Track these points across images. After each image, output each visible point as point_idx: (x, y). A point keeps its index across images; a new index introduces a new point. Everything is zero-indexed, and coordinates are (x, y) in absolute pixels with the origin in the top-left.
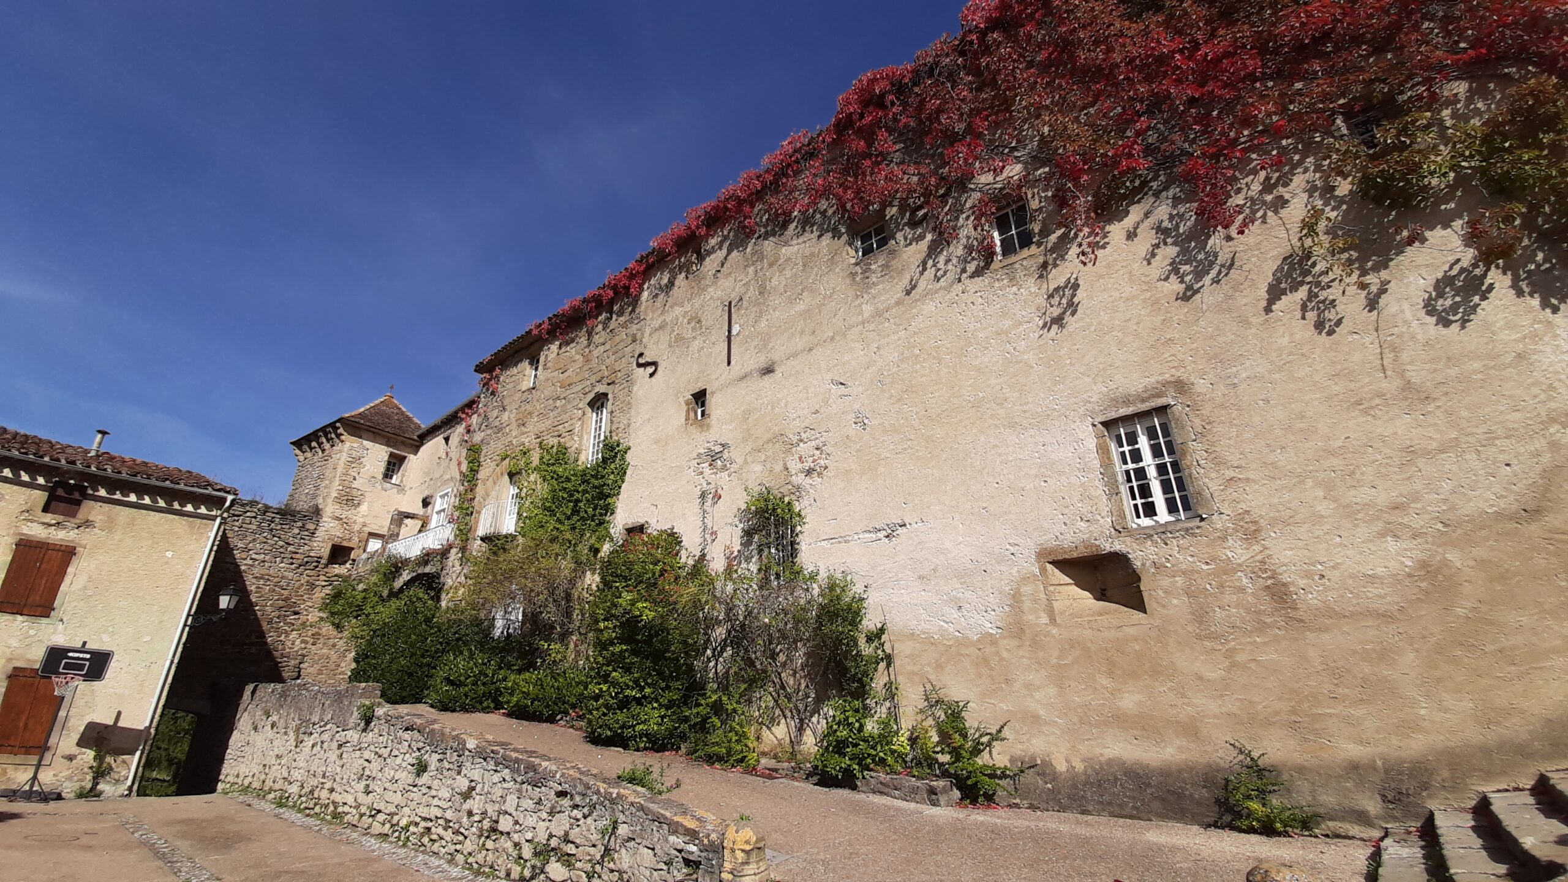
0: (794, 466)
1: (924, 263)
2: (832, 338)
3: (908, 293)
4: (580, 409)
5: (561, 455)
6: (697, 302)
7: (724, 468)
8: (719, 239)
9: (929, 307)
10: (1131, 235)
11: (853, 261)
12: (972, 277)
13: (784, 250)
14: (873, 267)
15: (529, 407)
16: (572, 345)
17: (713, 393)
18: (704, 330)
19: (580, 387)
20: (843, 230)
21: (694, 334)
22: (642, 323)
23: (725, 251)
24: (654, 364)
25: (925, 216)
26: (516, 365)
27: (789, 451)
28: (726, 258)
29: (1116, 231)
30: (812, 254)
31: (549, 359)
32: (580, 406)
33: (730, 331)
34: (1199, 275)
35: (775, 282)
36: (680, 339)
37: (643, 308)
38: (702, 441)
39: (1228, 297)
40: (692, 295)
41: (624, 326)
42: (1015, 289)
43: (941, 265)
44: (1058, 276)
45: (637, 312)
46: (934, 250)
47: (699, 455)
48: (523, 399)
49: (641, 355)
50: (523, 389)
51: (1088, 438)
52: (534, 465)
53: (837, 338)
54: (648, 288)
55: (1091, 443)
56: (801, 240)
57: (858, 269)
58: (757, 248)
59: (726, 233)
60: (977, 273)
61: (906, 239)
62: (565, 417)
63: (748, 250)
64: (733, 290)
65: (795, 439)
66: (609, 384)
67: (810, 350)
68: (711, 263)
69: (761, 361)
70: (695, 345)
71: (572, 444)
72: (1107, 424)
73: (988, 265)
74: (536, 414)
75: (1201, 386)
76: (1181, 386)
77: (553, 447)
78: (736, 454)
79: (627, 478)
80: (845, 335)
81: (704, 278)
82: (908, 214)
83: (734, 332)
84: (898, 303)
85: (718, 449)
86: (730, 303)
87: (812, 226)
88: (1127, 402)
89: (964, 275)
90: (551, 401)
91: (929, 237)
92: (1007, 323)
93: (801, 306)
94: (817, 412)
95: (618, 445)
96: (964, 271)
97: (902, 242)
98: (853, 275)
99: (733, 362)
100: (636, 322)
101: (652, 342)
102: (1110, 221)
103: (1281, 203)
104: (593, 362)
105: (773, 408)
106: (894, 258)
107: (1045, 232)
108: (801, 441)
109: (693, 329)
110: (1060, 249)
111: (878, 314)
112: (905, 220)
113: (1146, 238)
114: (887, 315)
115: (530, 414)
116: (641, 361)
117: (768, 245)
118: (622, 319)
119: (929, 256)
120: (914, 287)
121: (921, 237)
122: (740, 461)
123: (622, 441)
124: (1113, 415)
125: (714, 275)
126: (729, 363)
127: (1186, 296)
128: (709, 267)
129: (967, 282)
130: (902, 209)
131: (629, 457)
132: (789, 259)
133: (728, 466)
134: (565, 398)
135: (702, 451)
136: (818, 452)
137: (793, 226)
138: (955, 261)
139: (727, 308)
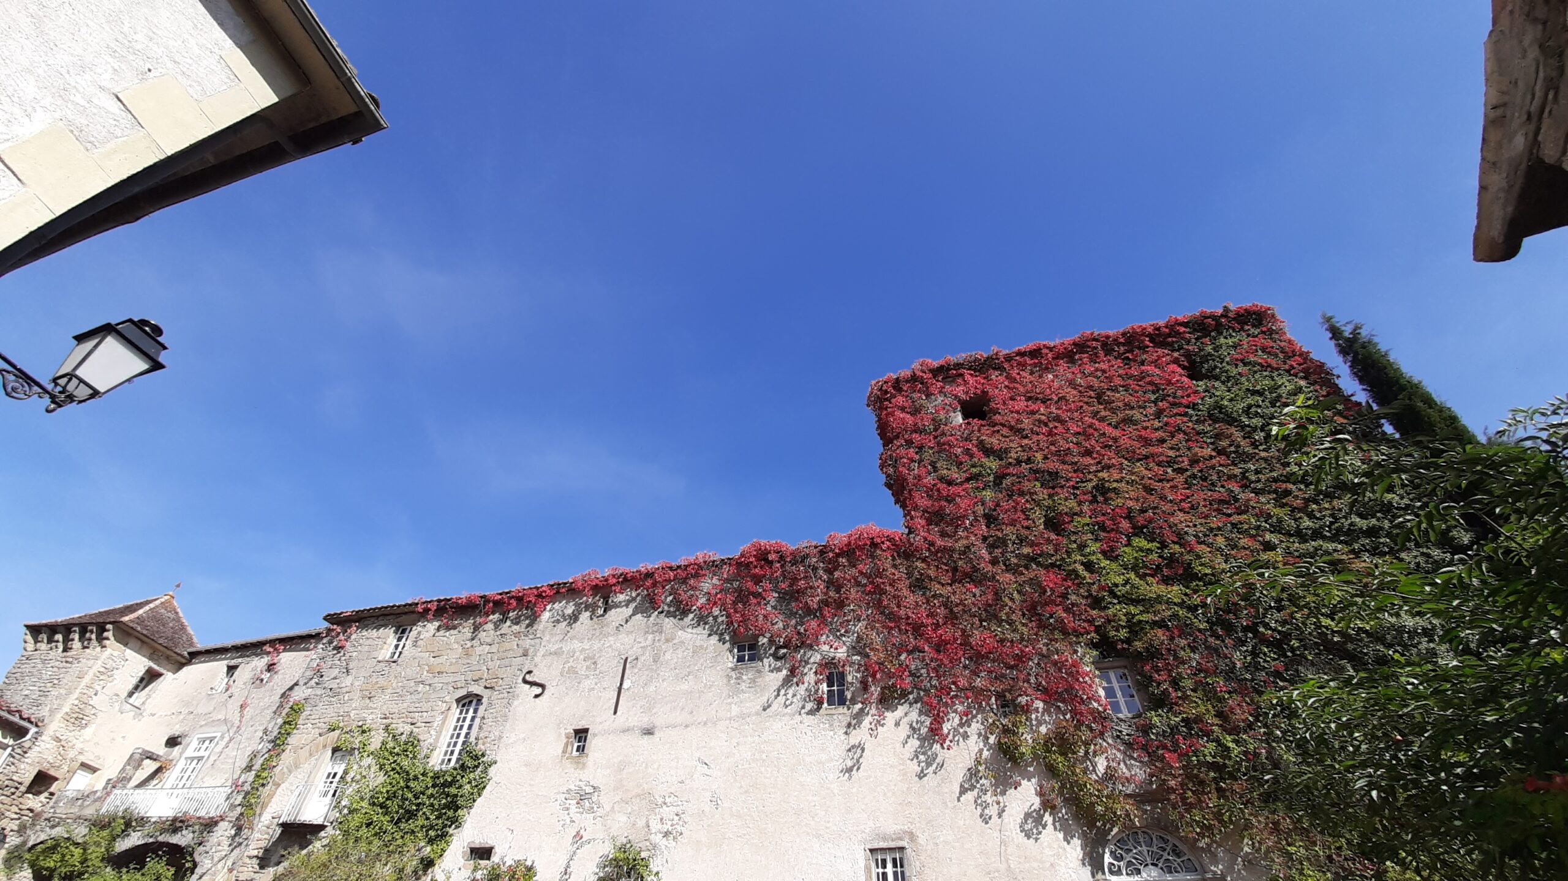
0: (655, 826)
1: (779, 691)
2: (705, 723)
3: (764, 710)
4: (445, 702)
5: (411, 745)
6: (597, 645)
7: (591, 810)
8: (627, 598)
9: (778, 725)
10: (897, 724)
11: (730, 665)
12: (808, 714)
13: (680, 633)
14: (744, 677)
15: (382, 681)
16: (452, 632)
17: (595, 735)
18: (597, 672)
19: (451, 679)
20: (727, 638)
21: (588, 673)
22: (537, 641)
23: (630, 610)
24: (543, 686)
25: (785, 655)
26: (378, 628)
27: (653, 810)
28: (630, 617)
29: (891, 717)
30: (701, 647)
31: (422, 637)
32: (447, 699)
33: (621, 684)
34: (929, 764)
35: (668, 656)
36: (572, 671)
37: (541, 627)
38: (574, 777)
39: (939, 785)
40: (593, 635)
41: (517, 635)
42: (832, 733)
43: (789, 696)
44: (857, 736)
45: (534, 628)
46: (787, 682)
47: (569, 791)
48: (377, 668)
49: (530, 672)
50: (380, 659)
51: (861, 858)
52: (371, 748)
53: (710, 725)
54: (550, 610)
55: (862, 863)
56: (694, 631)
57: (733, 674)
58: (658, 621)
59: (634, 595)
60: (811, 712)
61: (770, 666)
62: (425, 706)
63: (651, 619)
64: (633, 647)
65: (660, 801)
66: (486, 688)
67: (687, 726)
68: (616, 615)
69: (645, 721)
70: (587, 683)
71: (427, 738)
72: (871, 851)
73: (819, 709)
74: (390, 691)
75: (922, 839)
76: (912, 836)
77: (402, 734)
78: (606, 799)
79: (485, 792)
80: (715, 724)
81: (607, 625)
82: (773, 648)
83: (625, 685)
84: (757, 714)
85: (589, 790)
86: (627, 659)
87: (706, 623)
88: (884, 839)
89: (803, 711)
90: (413, 684)
91: (785, 672)
92: (824, 757)
93: (685, 686)
94: (682, 782)
95: (483, 755)
96: (803, 707)
97: (767, 667)
98: (729, 677)
99: (618, 713)
100: (531, 637)
101: (543, 664)
102: (887, 709)
103: (965, 736)
104: (473, 658)
105: (646, 767)
106: (760, 677)
107: (853, 701)
108: (665, 804)
109: (587, 667)
110: (859, 716)
111: (742, 716)
112: (771, 651)
113: (904, 730)
114: (748, 720)
115: (383, 689)
116: (528, 678)
117: (669, 623)
118: (516, 628)
119: (783, 686)
120: (769, 706)
121: (779, 670)
122: (608, 808)
123: (488, 752)
124: (876, 846)
125: (617, 627)
126: (615, 712)
127: (921, 776)
128: (613, 618)
129: (804, 716)
130: (771, 641)
131: (492, 771)
132: (682, 642)
133: (595, 809)
134: (430, 685)
135: (573, 788)
136: (677, 818)
137: (691, 616)
138: (799, 697)
139: (622, 661)
